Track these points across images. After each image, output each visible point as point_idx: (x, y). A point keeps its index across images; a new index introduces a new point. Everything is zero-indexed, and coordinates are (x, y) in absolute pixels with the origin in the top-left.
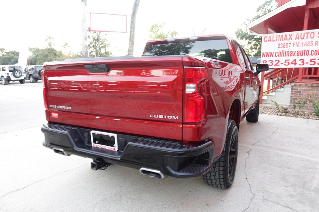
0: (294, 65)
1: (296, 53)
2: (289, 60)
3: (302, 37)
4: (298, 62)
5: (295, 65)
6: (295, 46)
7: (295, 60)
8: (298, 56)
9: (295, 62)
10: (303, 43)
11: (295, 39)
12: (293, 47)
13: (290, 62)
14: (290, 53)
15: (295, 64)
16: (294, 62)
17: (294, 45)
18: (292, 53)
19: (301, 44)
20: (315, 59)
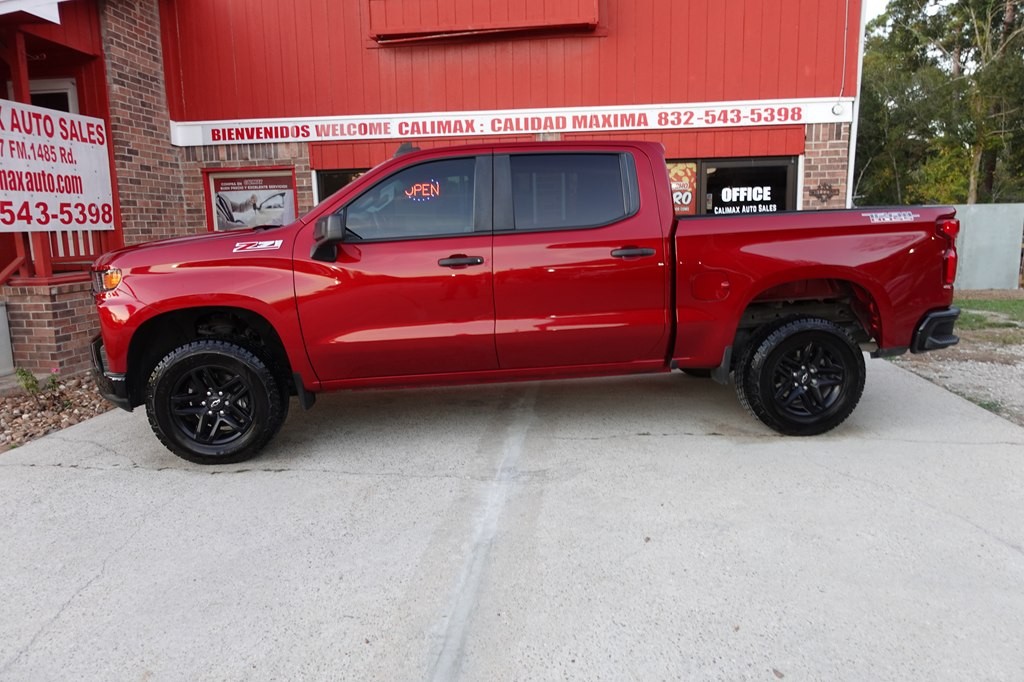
0: (25, 221)
1: (25, 181)
2: (10, 204)
3: (28, 127)
4: (36, 213)
5: (29, 223)
6: (15, 153)
7: (26, 205)
8: (31, 192)
9: (28, 212)
10: (32, 147)
11: (12, 130)
12: (12, 156)
13: (15, 209)
14: (9, 179)
15: (28, 218)
16: (24, 213)
17: (12, 149)
18: (14, 180)
19: (29, 152)
20: (69, 205)
